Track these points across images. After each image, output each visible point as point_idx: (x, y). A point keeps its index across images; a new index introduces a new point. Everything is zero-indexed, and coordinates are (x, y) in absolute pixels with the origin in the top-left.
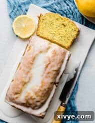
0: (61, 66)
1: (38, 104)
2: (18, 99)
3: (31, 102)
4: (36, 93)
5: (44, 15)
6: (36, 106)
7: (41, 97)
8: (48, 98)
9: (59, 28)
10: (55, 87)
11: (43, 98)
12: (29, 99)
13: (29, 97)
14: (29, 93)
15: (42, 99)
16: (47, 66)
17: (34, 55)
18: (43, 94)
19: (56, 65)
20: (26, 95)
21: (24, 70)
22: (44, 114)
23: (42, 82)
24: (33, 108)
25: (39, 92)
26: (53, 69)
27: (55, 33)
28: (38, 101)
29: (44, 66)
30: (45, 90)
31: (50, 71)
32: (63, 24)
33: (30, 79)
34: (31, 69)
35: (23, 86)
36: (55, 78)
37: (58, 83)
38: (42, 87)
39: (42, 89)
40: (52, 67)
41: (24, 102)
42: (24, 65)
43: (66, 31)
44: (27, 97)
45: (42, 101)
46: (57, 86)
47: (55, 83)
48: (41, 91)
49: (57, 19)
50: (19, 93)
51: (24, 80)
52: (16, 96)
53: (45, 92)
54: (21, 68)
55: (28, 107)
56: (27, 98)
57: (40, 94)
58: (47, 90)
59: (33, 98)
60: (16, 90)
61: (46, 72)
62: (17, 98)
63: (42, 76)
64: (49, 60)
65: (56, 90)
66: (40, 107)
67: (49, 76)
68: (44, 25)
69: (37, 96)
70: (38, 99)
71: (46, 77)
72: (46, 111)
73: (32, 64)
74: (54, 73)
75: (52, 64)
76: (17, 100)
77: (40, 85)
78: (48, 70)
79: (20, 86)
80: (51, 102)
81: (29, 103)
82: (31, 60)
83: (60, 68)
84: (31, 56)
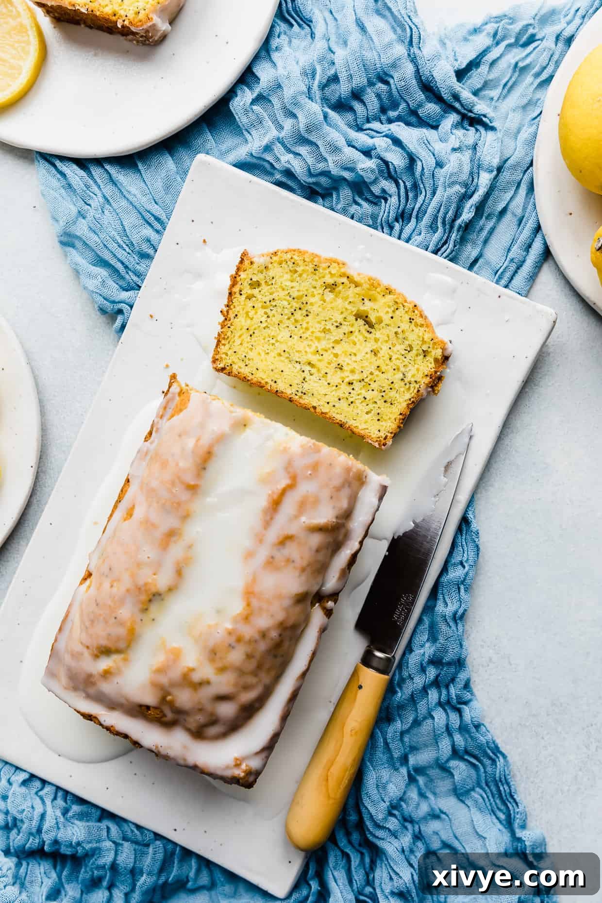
0: (353, 500)
1: (227, 710)
2: (116, 680)
3: (184, 698)
4: (213, 654)
5: (259, 261)
6: (214, 721)
7: (241, 672)
8: (278, 678)
9: (337, 334)
10: (317, 617)
11: (251, 680)
12: (173, 684)
13: (175, 674)
14: (176, 654)
15: (246, 688)
16: (276, 504)
17: (205, 441)
18: (249, 656)
19: (325, 494)
20: (160, 659)
21: (148, 525)
22: (255, 764)
23: (249, 594)
24: (198, 734)
25: (231, 647)
26: (306, 520)
27: (314, 359)
28: (222, 698)
29: (262, 501)
30: (264, 635)
31: (294, 529)
32: (362, 317)
33: (179, 573)
34: (186, 517)
35: (145, 610)
36: (321, 568)
37: (334, 596)
38: (246, 618)
39: (248, 632)
40: (303, 506)
41: (150, 699)
42: (150, 493)
43: (375, 353)
44: (160, 671)
45: (248, 697)
46: (329, 613)
47: (319, 597)
48: (239, 640)
49: (332, 287)
50: (118, 651)
51: (145, 576)
52: (104, 664)
53: (263, 646)
54: (130, 514)
55: (168, 724)
56: (164, 680)
57: (236, 656)
58: (274, 634)
59: (196, 677)
60: (102, 634)
61: (273, 534)
62: (107, 674)
63: (249, 555)
64: (288, 466)
65: (323, 630)
66: (234, 726)
67: (289, 561)
68: (260, 315)
69: (222, 670)
70: (223, 683)
71: (271, 563)
72: (269, 748)
73: (193, 488)
74: (316, 540)
75: (305, 488)
76: (107, 687)
77: (237, 607)
78: (282, 524)
79: (126, 612)
80: (294, 697)
81: (171, 704)
82: (186, 464)
83: (347, 515)
84: (190, 443)
